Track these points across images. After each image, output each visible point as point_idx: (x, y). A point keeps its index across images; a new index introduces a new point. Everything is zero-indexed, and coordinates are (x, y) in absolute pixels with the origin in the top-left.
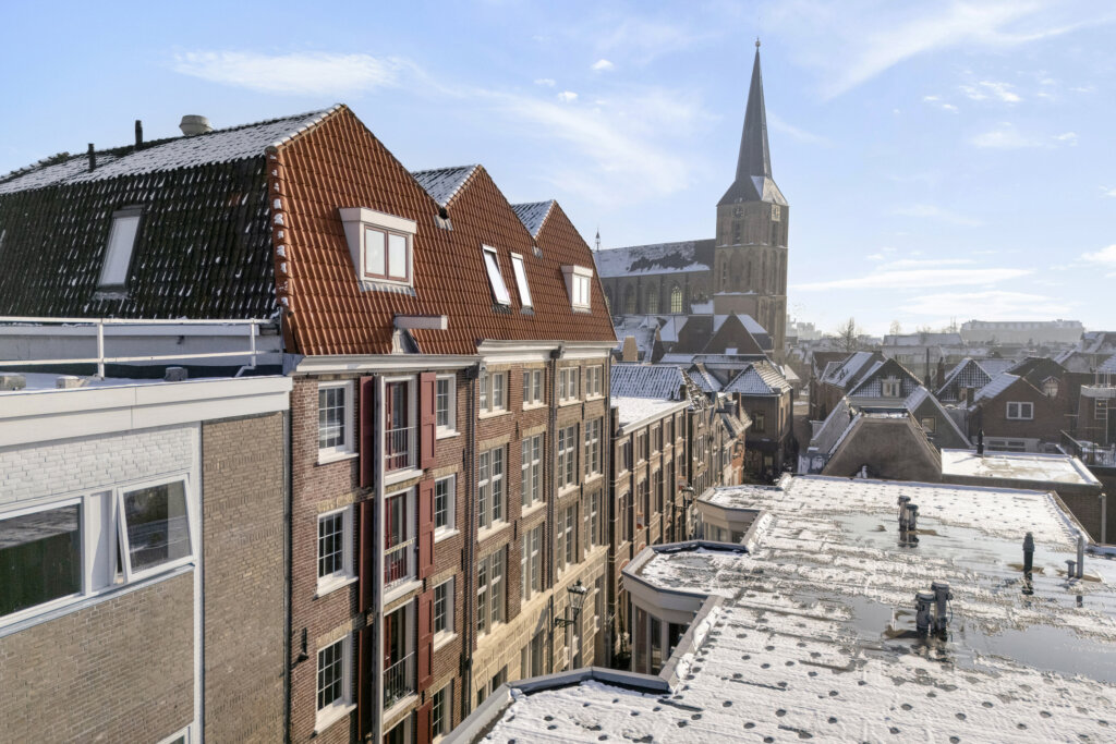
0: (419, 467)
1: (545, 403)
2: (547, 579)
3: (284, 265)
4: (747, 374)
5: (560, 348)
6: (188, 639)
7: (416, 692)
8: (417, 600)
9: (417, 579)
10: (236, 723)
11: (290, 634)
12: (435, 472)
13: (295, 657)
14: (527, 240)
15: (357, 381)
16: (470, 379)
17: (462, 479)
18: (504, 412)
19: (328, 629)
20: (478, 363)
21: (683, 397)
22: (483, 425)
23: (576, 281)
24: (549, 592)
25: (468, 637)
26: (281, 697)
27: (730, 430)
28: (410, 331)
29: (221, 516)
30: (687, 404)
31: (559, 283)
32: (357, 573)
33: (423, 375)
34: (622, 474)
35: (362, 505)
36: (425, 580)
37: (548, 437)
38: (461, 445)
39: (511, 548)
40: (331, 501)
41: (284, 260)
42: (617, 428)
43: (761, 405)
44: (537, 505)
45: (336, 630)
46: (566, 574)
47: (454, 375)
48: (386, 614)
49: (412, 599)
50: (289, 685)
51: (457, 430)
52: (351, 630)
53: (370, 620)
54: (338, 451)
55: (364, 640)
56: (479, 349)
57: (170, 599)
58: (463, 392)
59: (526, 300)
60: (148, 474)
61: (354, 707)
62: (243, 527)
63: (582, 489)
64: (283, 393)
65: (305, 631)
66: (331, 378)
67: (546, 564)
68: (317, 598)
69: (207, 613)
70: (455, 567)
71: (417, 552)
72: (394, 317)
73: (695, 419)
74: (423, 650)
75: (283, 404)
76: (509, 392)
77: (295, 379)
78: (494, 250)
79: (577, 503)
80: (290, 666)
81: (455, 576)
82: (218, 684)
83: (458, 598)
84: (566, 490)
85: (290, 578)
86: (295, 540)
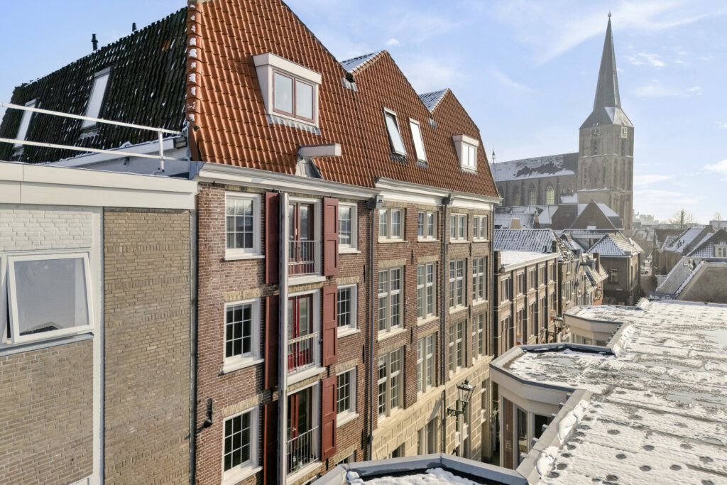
0: (323, 274)
1: (438, 238)
2: (440, 377)
3: (194, 89)
4: (605, 241)
5: (450, 195)
6: (87, 400)
7: (320, 460)
8: (321, 383)
9: (322, 365)
10: (140, 477)
11: (196, 403)
12: (338, 280)
13: (200, 423)
14: (424, 112)
15: (264, 195)
16: (370, 210)
17: (363, 288)
18: (401, 240)
19: (236, 401)
20: (376, 196)
21: (554, 250)
22: (381, 248)
23: (464, 148)
24: (442, 388)
25: (369, 417)
26: (186, 457)
27: (591, 279)
28: (314, 161)
29: (124, 294)
30: (558, 255)
31: (450, 148)
32: (263, 356)
33: (326, 199)
34: (504, 302)
35: (268, 299)
36: (328, 368)
37: (440, 265)
38: (362, 261)
39: (408, 349)
40: (237, 293)
41: (195, 85)
42: (499, 267)
43: (615, 264)
44: (431, 318)
45: (242, 403)
46: (457, 375)
47: (355, 205)
48: (289, 394)
49: (317, 382)
50: (194, 447)
51: (358, 249)
52: (257, 403)
53: (275, 397)
54: (245, 252)
55: (270, 413)
56: (378, 185)
57: (66, 362)
58: (364, 219)
59: (421, 155)
60: (42, 247)
61: (260, 469)
62: (147, 306)
63: (470, 310)
64: (189, 193)
65: (210, 401)
66: (238, 189)
67: (439, 365)
68: (223, 374)
69: (107, 378)
70: (357, 359)
71: (321, 343)
72: (299, 148)
73: (564, 268)
74: (327, 425)
75: (190, 204)
76: (405, 225)
77: (200, 184)
78: (394, 114)
79: (466, 320)
80: (196, 431)
81: (357, 367)
82: (120, 441)
83: (359, 385)
84: (456, 309)
85: (196, 355)
86: (201, 322)
